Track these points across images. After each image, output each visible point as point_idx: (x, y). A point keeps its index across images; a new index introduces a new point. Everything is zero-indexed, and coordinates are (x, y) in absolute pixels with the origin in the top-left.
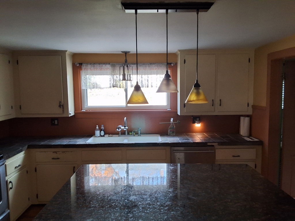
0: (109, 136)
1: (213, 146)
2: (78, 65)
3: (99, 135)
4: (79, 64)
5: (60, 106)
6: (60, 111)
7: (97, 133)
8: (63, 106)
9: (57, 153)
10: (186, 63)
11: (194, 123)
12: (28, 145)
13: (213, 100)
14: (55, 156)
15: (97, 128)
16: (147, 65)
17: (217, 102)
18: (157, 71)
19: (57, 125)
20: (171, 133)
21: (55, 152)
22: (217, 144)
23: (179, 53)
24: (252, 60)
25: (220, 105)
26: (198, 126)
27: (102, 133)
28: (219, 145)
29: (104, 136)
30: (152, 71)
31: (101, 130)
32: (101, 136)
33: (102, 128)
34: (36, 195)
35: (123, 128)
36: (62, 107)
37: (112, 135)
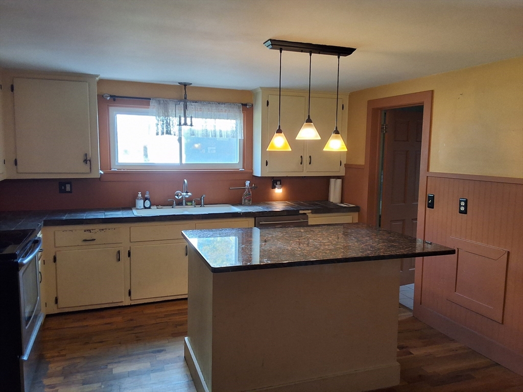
0: (158, 207)
1: (305, 214)
2: (109, 98)
3: (142, 207)
4: (111, 96)
5: (86, 161)
6: (85, 168)
7: (140, 203)
8: (90, 161)
9: (90, 232)
10: (269, 106)
11: (274, 187)
12: (44, 221)
13: (301, 157)
14: (88, 236)
15: (140, 195)
16: (214, 105)
17: (306, 160)
18: (228, 114)
19: (70, 192)
20: (246, 201)
21: (88, 230)
22: (310, 211)
23: (260, 90)
24: (346, 107)
25: (310, 163)
26: (279, 191)
27: (148, 204)
28: (312, 213)
29: (149, 208)
30: (221, 113)
31: (145, 199)
32: (145, 208)
33: (146, 196)
34: (54, 299)
35: (185, 194)
36: (88, 162)
37: (162, 207)
